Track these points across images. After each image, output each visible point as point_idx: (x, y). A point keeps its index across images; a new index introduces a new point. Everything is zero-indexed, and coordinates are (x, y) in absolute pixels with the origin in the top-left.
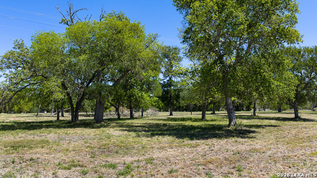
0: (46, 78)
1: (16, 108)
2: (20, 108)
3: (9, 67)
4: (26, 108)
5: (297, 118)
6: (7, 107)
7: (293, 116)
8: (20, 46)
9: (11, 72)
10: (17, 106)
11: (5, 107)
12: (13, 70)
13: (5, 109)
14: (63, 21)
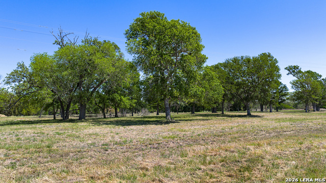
0: (40, 88)
1: (24, 111)
2: (28, 112)
3: (14, 82)
4: (33, 111)
5: (249, 115)
6: (16, 111)
7: (246, 114)
8: (22, 66)
9: (16, 85)
10: (26, 109)
11: (15, 110)
12: (17, 84)
13: (14, 112)
14: (56, 42)
